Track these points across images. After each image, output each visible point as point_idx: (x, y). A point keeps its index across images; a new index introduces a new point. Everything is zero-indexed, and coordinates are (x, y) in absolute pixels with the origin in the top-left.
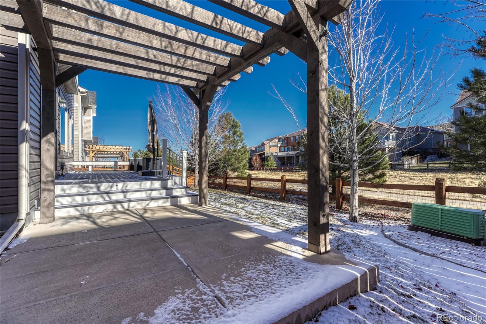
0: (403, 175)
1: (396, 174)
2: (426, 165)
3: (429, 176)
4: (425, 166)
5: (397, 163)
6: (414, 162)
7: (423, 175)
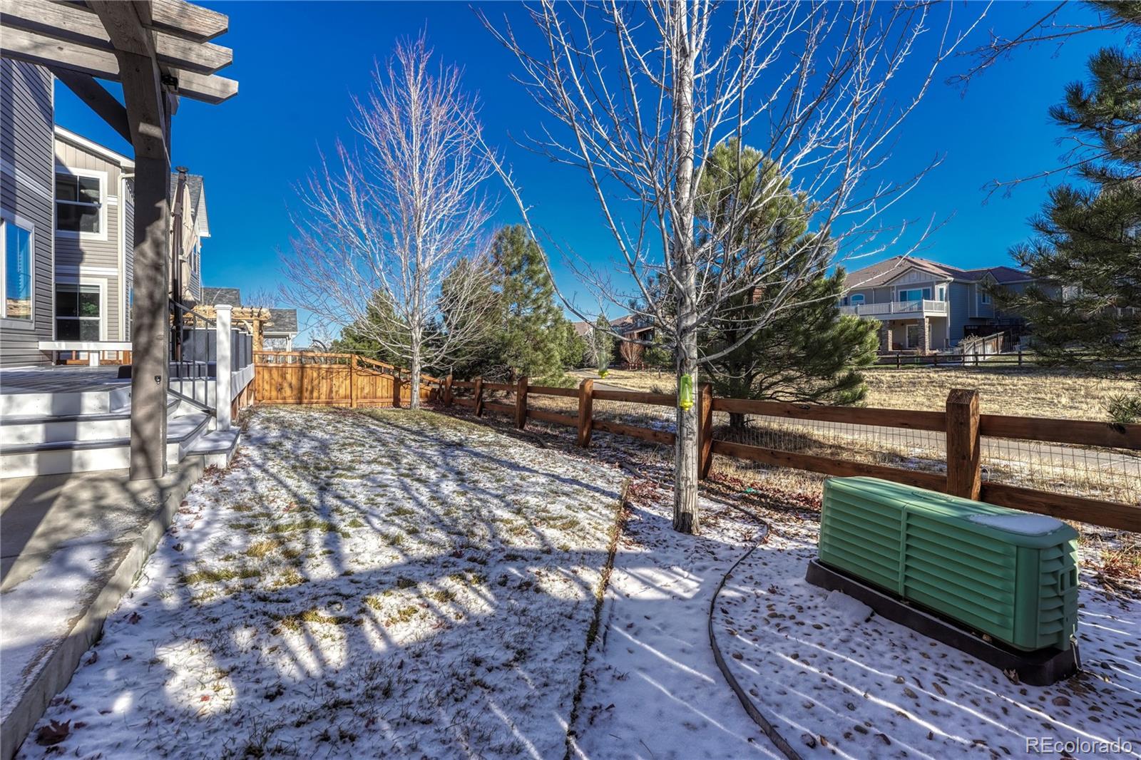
0: (959, 380)
1: (943, 378)
2: (1017, 359)
3: (1020, 382)
4: (1012, 360)
5: (948, 353)
6: (989, 349)
7: (1008, 381)
